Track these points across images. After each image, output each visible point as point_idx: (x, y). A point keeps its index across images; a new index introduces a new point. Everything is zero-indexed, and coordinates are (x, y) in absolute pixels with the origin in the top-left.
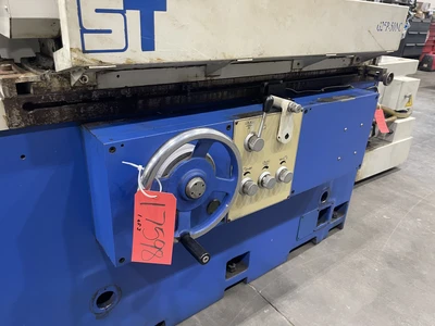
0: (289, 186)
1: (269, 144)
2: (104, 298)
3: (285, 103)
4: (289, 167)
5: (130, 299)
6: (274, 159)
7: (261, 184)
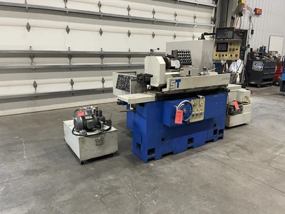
0: (203, 116)
1: (198, 105)
2: (163, 140)
3: (201, 97)
4: (203, 111)
5: (167, 141)
6: (199, 109)
7: (197, 115)
